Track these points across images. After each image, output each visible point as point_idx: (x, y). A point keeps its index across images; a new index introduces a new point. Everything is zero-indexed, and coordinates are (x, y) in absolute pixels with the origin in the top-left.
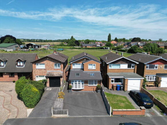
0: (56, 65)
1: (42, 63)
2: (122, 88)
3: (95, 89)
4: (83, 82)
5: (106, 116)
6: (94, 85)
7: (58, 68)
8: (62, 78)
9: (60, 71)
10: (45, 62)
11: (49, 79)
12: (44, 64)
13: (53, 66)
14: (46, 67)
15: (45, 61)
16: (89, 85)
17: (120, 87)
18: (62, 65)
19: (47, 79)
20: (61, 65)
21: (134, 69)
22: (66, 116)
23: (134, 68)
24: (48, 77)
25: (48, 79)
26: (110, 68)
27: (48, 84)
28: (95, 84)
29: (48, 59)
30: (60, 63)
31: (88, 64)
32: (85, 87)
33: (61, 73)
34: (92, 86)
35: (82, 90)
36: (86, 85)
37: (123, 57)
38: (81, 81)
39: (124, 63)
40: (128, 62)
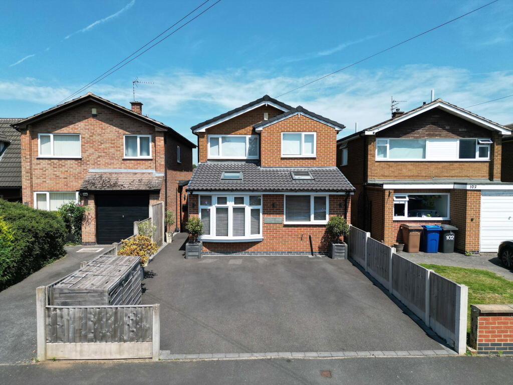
0: (131, 142)
1: (65, 130)
2: (450, 237)
3: (317, 243)
4: (260, 207)
5: (430, 353)
6: (313, 222)
7: (139, 157)
8: (157, 198)
9: (150, 171)
10: (81, 127)
11: (97, 204)
12: (75, 137)
13: (118, 148)
14: (83, 151)
15: (80, 121)
16: (286, 223)
17: (442, 233)
18: (160, 141)
19: (86, 203)
20: (154, 141)
21: (491, 164)
22: (146, 354)
23: (487, 159)
24: (90, 192)
25: (91, 204)
26: (379, 158)
27: (89, 230)
28: (320, 215)
29: (94, 111)
30: (150, 134)
31: (282, 133)
32: (270, 231)
33: (156, 177)
34: (305, 228)
35: (255, 247)
36: (273, 222)
37: (440, 102)
38: (250, 196)
39: (445, 133)
40: (460, 130)
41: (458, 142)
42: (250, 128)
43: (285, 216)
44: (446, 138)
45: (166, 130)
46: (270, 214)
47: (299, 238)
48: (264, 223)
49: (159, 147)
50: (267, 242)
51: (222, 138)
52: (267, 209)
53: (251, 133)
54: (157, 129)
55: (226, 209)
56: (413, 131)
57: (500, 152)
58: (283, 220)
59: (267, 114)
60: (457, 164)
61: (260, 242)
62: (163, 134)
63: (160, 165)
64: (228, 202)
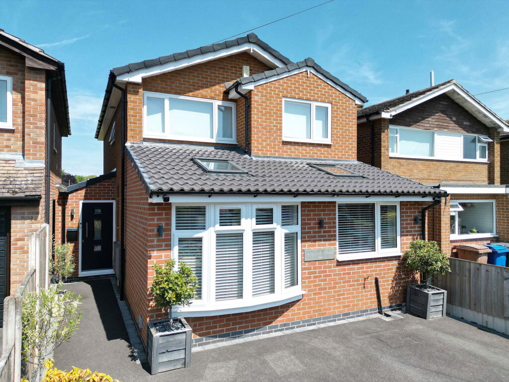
4: (297, 229)
6: (381, 252)
21: (491, 166)
23: (485, 160)
30: (8, 74)
31: (284, 99)
32: (315, 277)
33: (26, 169)
34: (369, 265)
35: (289, 313)
36: (321, 258)
37: (454, 84)
38: (283, 207)
39: (452, 125)
40: (465, 123)
41: (462, 137)
42: (220, 89)
43: (337, 243)
44: (452, 131)
45: (52, 68)
46: (315, 241)
47: (361, 284)
48: (304, 261)
49: (32, 103)
50: (309, 299)
51: (170, 99)
52: (309, 233)
53: (222, 97)
54: (30, 62)
55: (240, 236)
56: (424, 119)
57: (499, 153)
58: (335, 253)
59: (248, 68)
60: (462, 165)
61: (298, 301)
62: (44, 77)
63: (35, 143)
64: (243, 220)
